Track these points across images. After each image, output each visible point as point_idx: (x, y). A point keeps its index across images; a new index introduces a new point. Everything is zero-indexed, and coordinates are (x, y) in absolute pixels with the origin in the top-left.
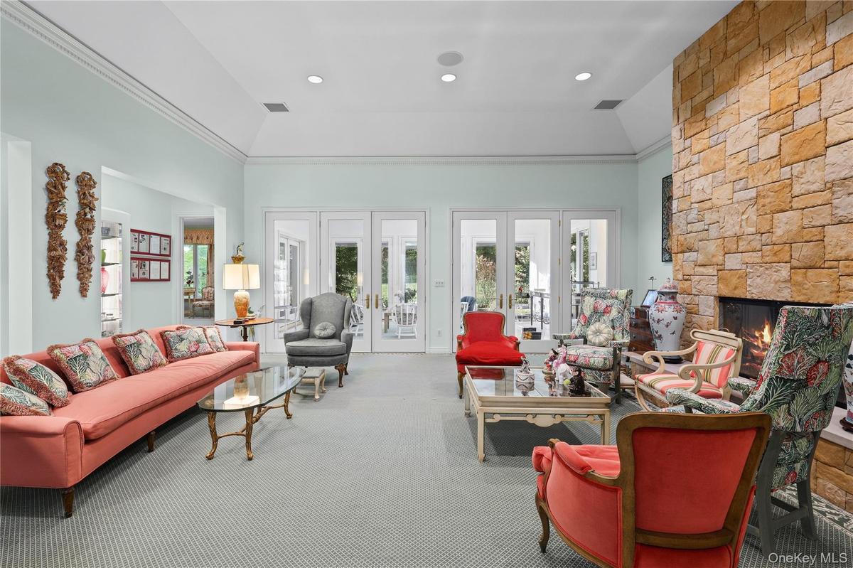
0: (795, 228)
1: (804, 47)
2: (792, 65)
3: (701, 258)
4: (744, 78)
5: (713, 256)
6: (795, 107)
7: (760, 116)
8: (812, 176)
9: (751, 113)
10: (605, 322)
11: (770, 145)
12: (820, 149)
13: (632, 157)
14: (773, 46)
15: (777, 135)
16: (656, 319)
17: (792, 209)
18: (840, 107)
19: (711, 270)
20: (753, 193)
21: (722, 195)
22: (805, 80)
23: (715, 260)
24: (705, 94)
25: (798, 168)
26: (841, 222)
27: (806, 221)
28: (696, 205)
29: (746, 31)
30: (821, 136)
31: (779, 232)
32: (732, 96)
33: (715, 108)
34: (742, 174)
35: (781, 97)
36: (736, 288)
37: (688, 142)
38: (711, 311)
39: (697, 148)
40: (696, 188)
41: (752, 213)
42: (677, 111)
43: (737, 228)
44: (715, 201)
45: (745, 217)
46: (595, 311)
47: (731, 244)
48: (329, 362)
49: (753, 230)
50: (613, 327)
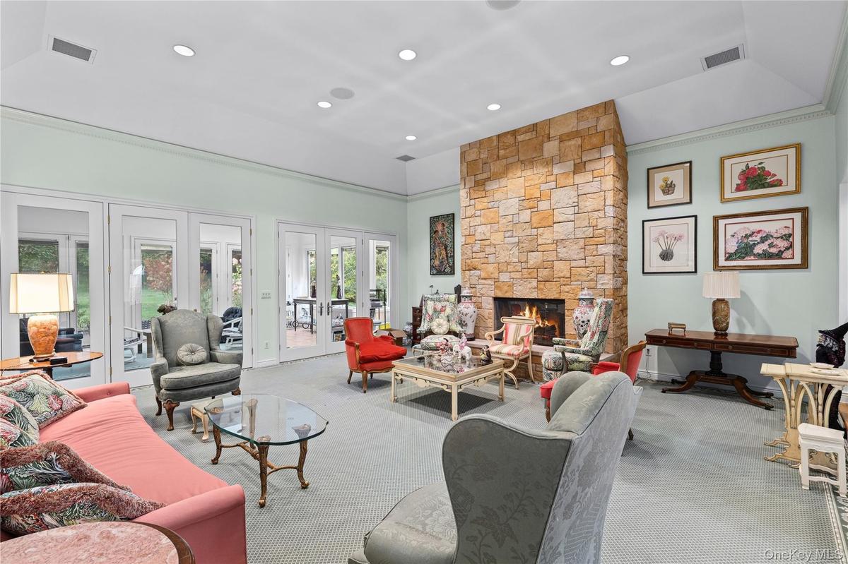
0: (540, 261)
1: (543, 170)
2: (535, 177)
3: (483, 275)
4: (510, 175)
5: (492, 274)
6: (539, 199)
7: (520, 199)
8: (547, 236)
9: (514, 196)
10: (442, 318)
11: (525, 216)
12: (551, 224)
13: (404, 197)
14: (527, 163)
15: (529, 211)
16: (465, 313)
17: (537, 251)
18: (559, 205)
19: (490, 282)
20: (516, 240)
21: (497, 238)
22: (544, 187)
23: (492, 276)
24: (485, 176)
25: (541, 230)
26: (561, 260)
27: (545, 258)
28: (479, 242)
29: (511, 149)
30: (551, 217)
31: (531, 262)
32: (503, 182)
33: (492, 186)
34: (510, 228)
35: (532, 192)
36: (506, 292)
37: (472, 202)
38: (491, 306)
39: (479, 206)
40: (479, 231)
41: (515, 250)
42: (463, 179)
43: (507, 258)
44: (493, 242)
45: (511, 252)
46: (435, 310)
47: (503, 267)
48: (227, 388)
49: (517, 260)
50: (449, 321)
